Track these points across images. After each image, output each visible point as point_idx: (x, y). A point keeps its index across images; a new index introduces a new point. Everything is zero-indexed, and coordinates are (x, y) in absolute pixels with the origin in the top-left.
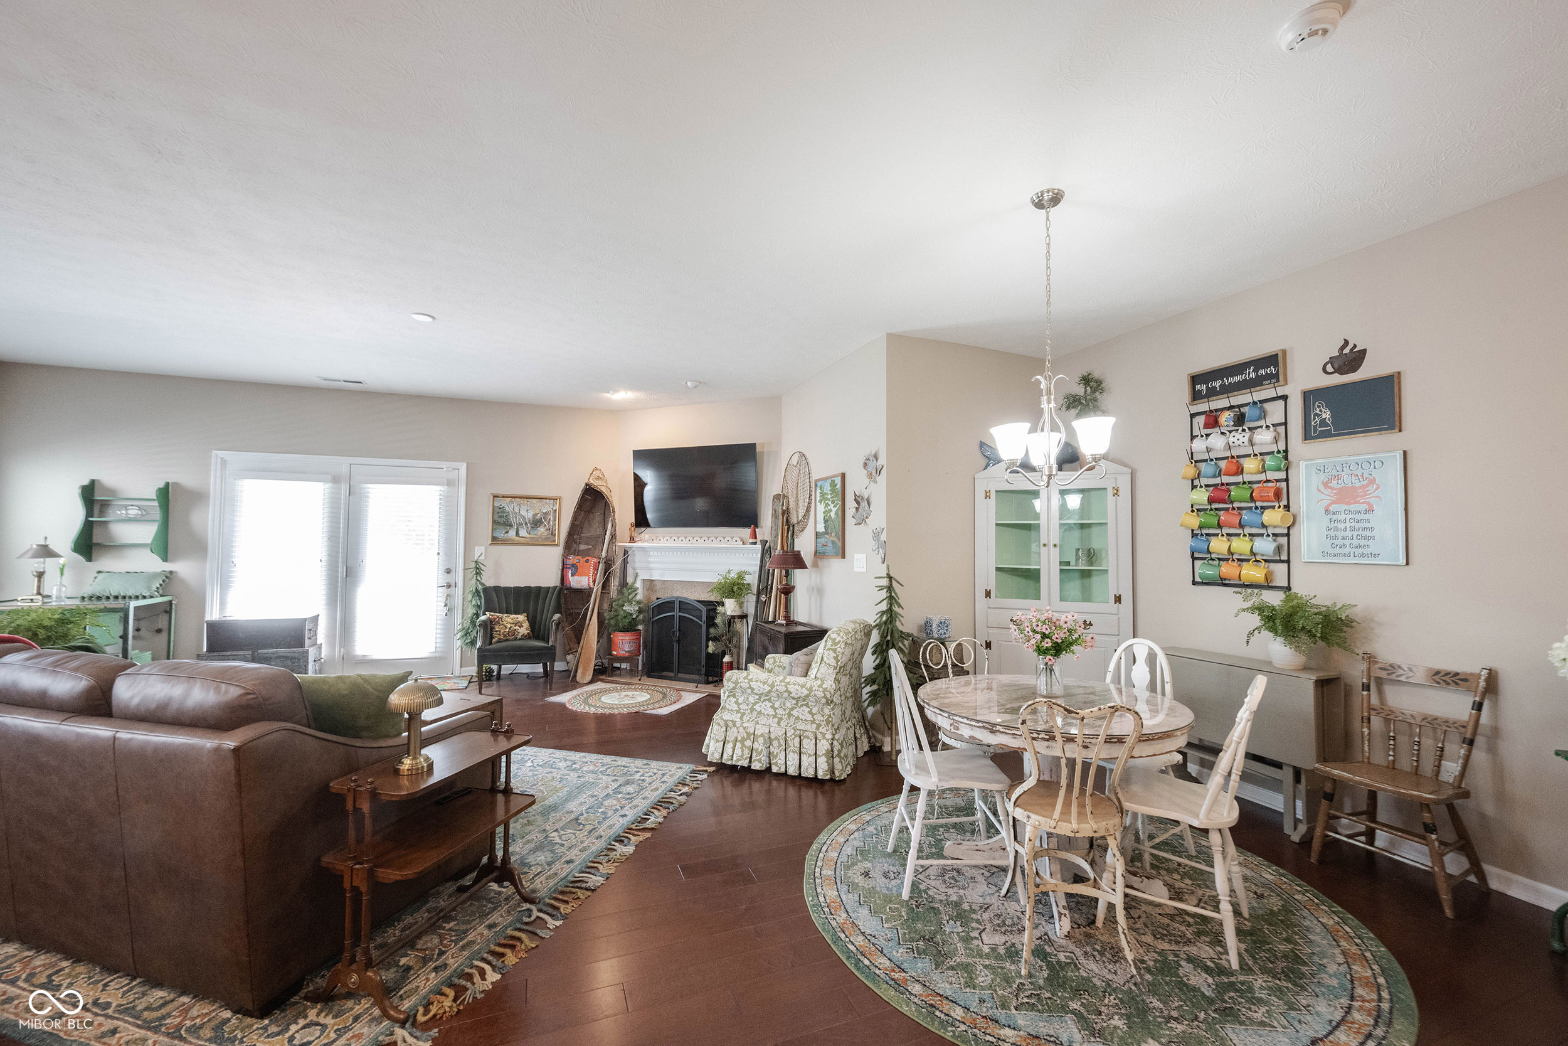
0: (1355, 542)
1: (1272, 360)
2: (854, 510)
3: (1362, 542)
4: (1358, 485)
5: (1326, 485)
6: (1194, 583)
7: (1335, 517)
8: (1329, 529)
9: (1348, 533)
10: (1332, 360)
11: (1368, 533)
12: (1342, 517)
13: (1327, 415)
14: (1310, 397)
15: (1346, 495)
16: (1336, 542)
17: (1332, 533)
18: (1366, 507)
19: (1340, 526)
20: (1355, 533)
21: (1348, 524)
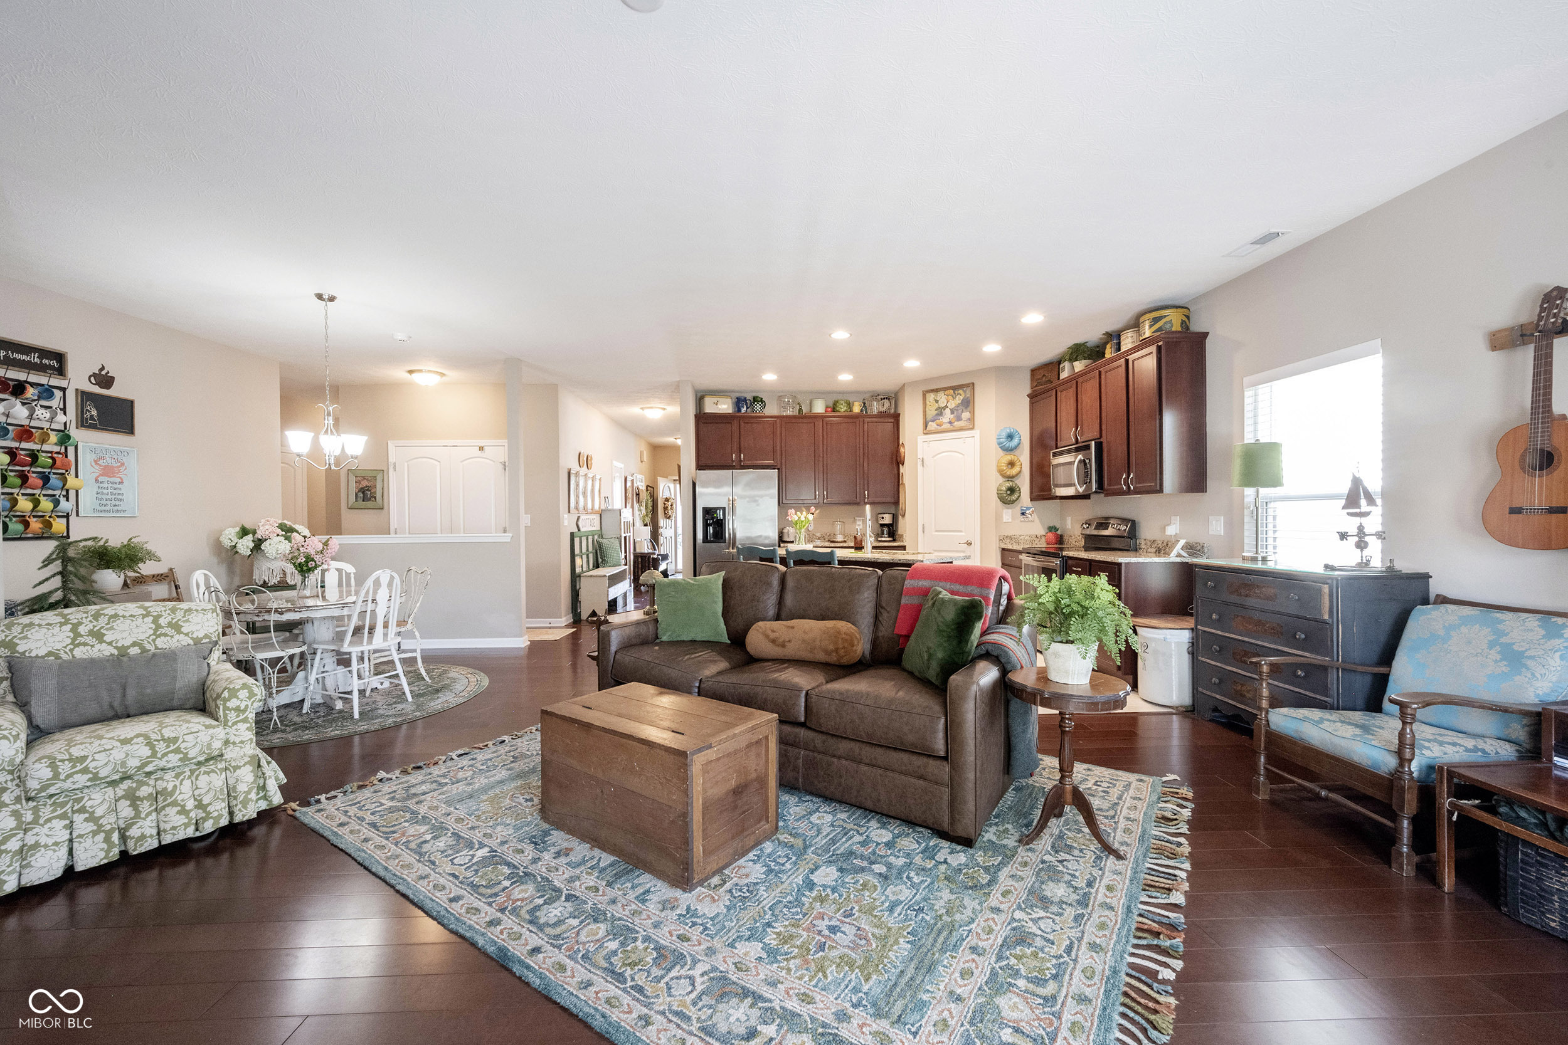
0: (113, 502)
1: (57, 357)
3: (118, 503)
4: (115, 465)
5: (96, 462)
7: (101, 485)
8: (98, 493)
9: (109, 497)
10: (94, 375)
11: (120, 497)
12: (106, 485)
13: (94, 413)
14: (84, 396)
15: (108, 471)
16: (102, 502)
17: (100, 496)
18: (120, 480)
19: (105, 491)
20: (113, 497)
21: (109, 491)
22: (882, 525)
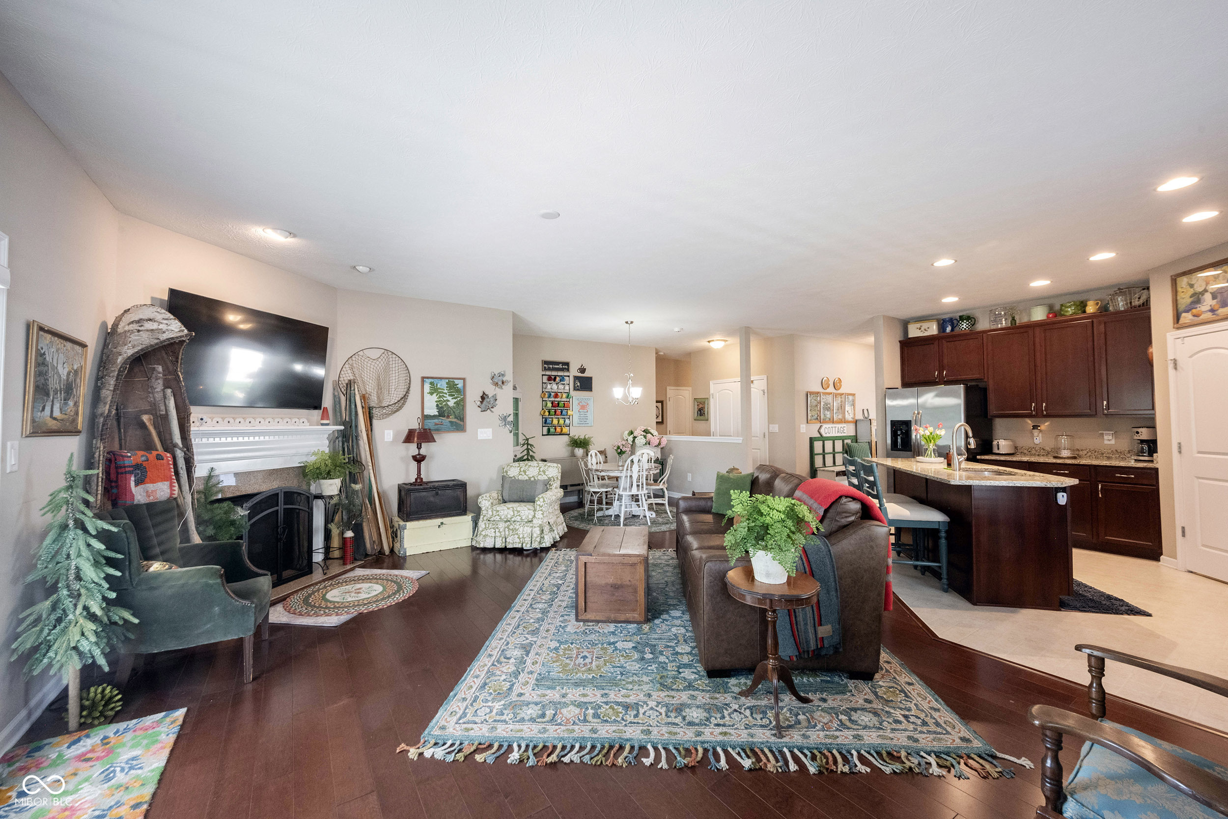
0: (585, 420)
1: (567, 364)
2: (479, 403)
4: (585, 405)
5: (579, 404)
6: (543, 435)
7: (581, 413)
8: (579, 417)
10: (579, 369)
11: (587, 418)
13: (579, 384)
14: (576, 378)
15: (583, 407)
16: (580, 420)
18: (587, 411)
21: (584, 416)
22: (1142, 441)
